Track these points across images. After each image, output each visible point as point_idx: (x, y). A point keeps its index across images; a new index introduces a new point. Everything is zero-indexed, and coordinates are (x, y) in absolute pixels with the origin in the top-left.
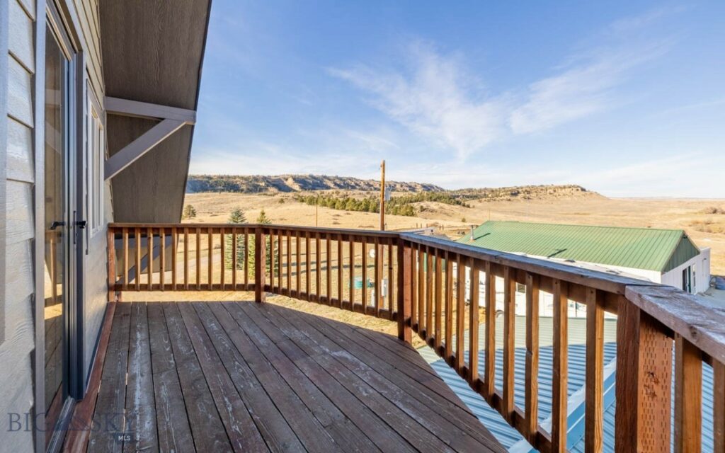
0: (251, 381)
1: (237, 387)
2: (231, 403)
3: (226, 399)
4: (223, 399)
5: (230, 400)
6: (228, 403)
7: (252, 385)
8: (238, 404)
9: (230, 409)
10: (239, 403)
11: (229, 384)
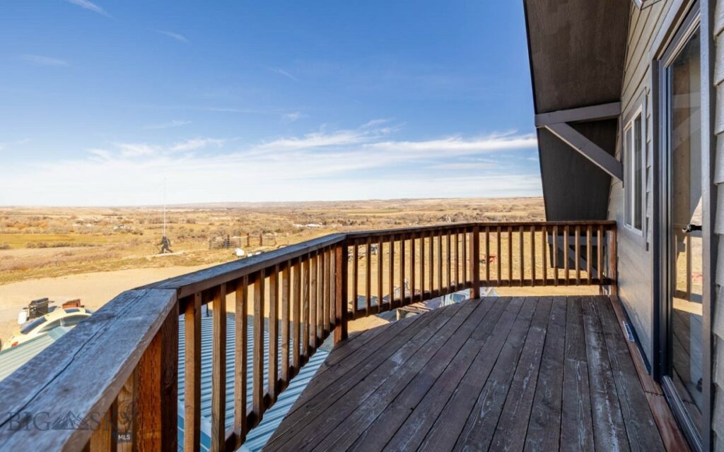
0: (492, 386)
1: (507, 390)
2: (523, 382)
3: (524, 386)
4: (526, 389)
5: (523, 384)
6: (525, 383)
7: (495, 383)
8: (519, 378)
9: (527, 379)
10: (517, 378)
11: (511, 397)
